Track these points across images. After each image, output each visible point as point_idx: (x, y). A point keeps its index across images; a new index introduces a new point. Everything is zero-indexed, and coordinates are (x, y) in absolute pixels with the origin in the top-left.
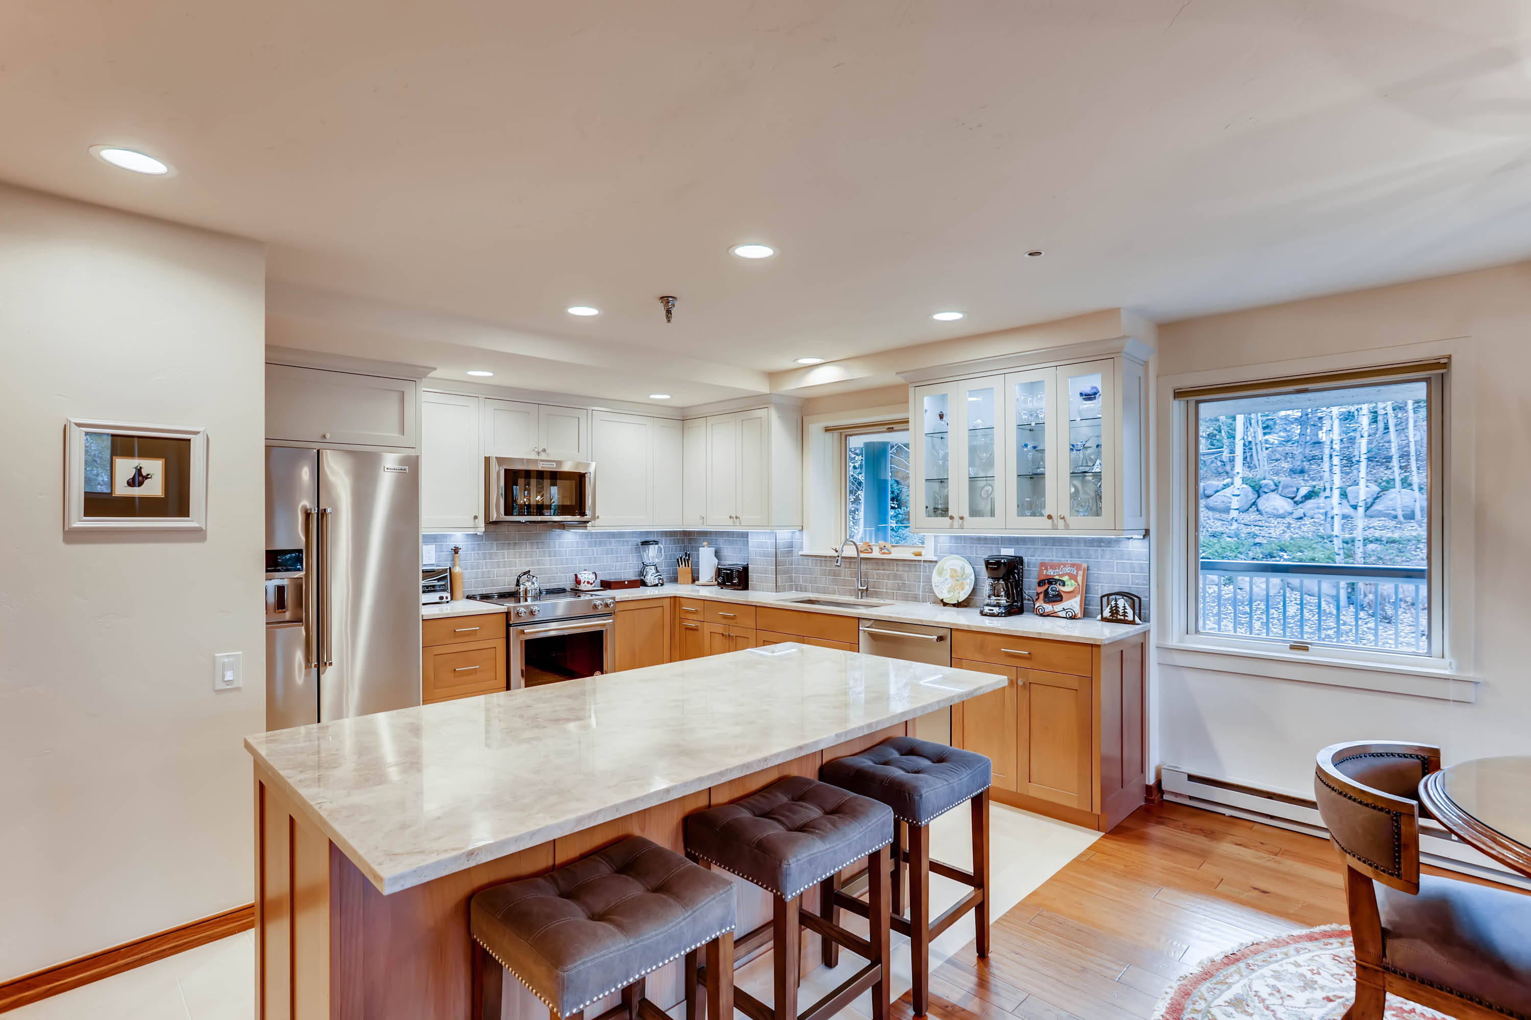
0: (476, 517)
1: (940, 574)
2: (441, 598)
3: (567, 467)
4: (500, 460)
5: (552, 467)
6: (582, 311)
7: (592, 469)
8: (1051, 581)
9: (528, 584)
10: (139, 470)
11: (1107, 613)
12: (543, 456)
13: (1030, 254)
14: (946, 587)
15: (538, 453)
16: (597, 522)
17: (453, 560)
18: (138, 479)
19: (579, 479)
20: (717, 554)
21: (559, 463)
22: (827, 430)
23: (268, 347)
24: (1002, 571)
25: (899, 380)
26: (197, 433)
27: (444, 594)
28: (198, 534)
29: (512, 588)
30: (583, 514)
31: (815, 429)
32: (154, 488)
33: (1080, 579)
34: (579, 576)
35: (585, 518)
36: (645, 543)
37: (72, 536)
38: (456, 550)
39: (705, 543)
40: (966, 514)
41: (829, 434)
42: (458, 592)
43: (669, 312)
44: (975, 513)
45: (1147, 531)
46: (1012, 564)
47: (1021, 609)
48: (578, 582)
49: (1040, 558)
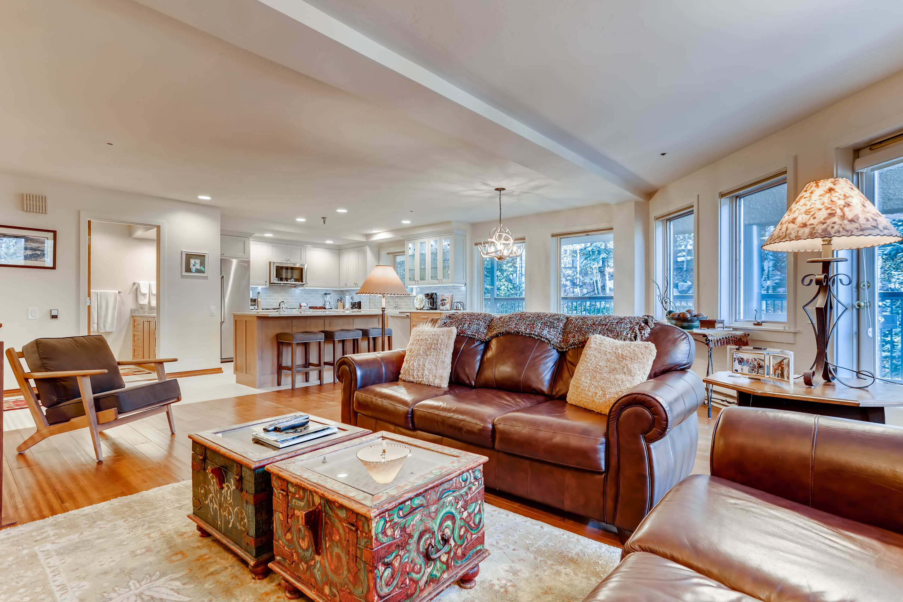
0: (266, 282)
1: (417, 300)
3: (298, 266)
4: (274, 263)
5: (292, 266)
6: (301, 220)
7: (306, 267)
8: (443, 300)
9: (283, 305)
10: (195, 262)
11: (455, 308)
12: (289, 262)
14: (418, 304)
15: (287, 261)
16: (308, 285)
17: (258, 296)
18: (195, 264)
19: (301, 270)
20: (352, 298)
21: (295, 264)
22: (388, 254)
23: (221, 230)
24: (429, 297)
25: (402, 238)
26: (207, 254)
27: (255, 307)
28: (206, 278)
29: (278, 307)
30: (302, 282)
31: (383, 253)
32: (198, 267)
33: (449, 298)
34: (301, 304)
35: (303, 283)
36: (326, 294)
37: (183, 277)
38: (259, 293)
39: (347, 294)
40: (419, 280)
41: (389, 255)
42: (260, 308)
43: (324, 221)
44: (421, 279)
45: (466, 284)
46: (432, 294)
47: (436, 309)
48: (301, 306)
49: (441, 294)
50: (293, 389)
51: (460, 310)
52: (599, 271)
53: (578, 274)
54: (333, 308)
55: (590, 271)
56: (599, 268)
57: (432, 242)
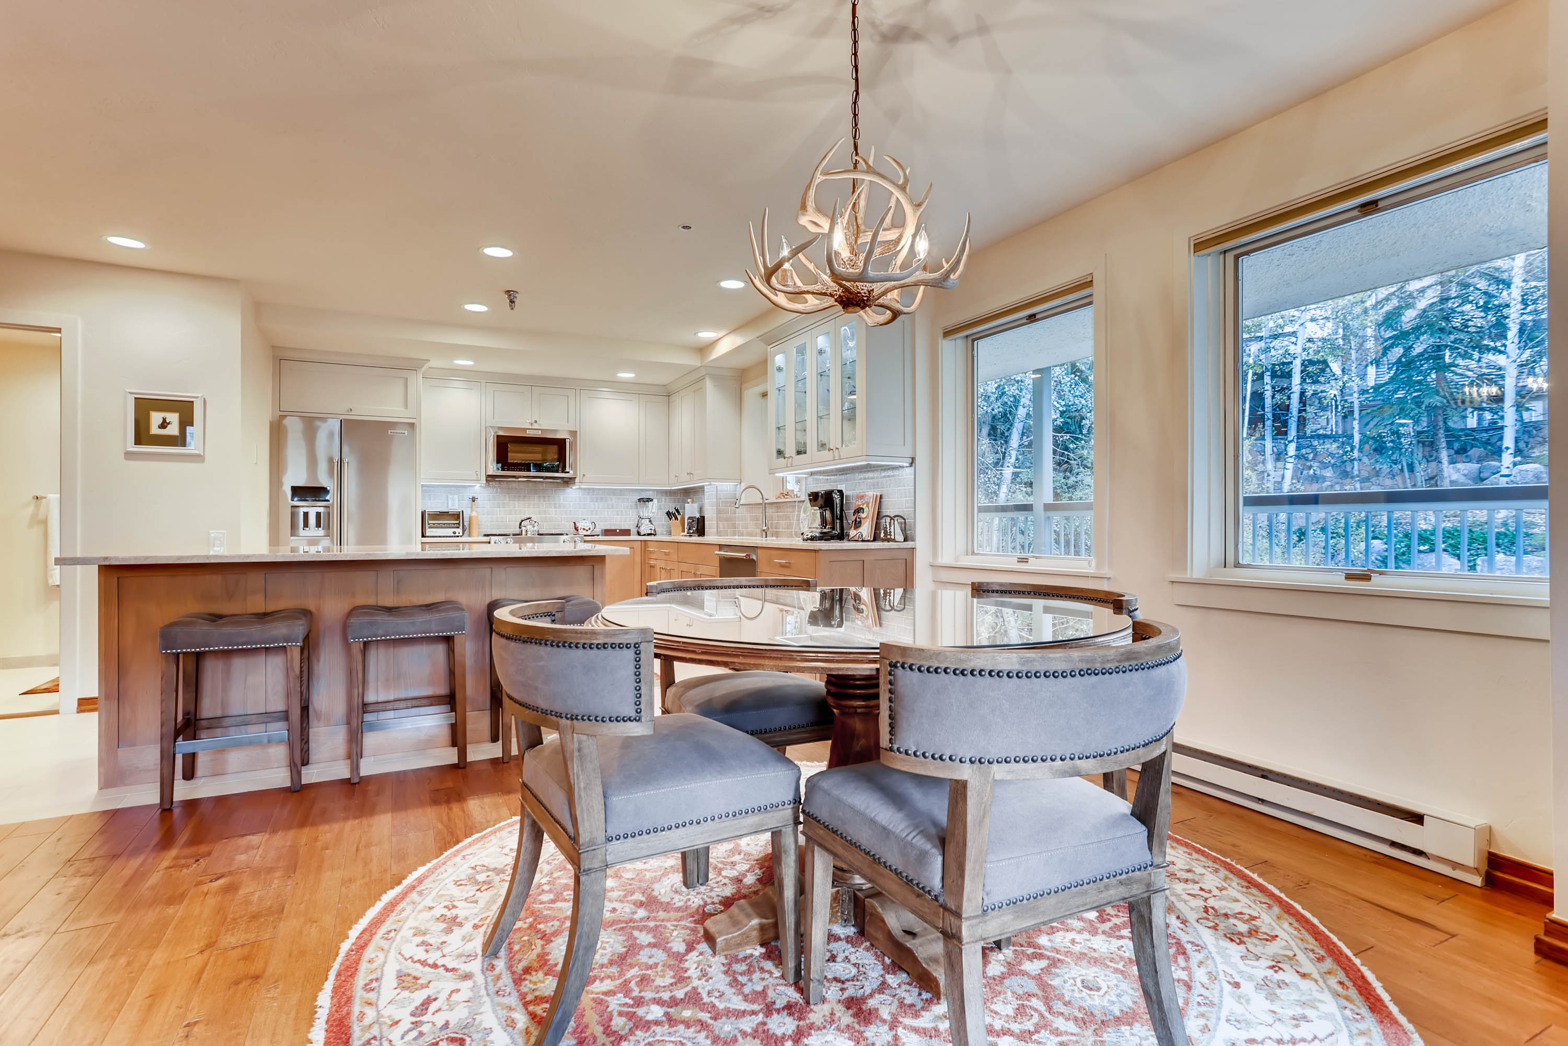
0: (477, 471)
2: (454, 533)
4: (493, 428)
5: (537, 434)
6: (476, 308)
9: (531, 527)
10: (164, 420)
11: (882, 534)
12: (536, 426)
13: (684, 227)
15: (532, 424)
16: (581, 479)
17: (471, 507)
18: (164, 425)
19: (559, 443)
21: (544, 431)
24: (820, 501)
26: (197, 397)
27: (457, 530)
28: (199, 459)
30: (566, 472)
32: (173, 430)
33: (873, 505)
34: (577, 524)
35: (568, 475)
36: (638, 500)
37: (129, 455)
38: (472, 499)
39: (689, 500)
40: (795, 453)
42: (475, 531)
43: (512, 302)
44: (799, 453)
45: (913, 459)
46: (828, 495)
47: (841, 537)
48: (576, 529)
49: (857, 492)
50: (166, 807)
51: (894, 540)
52: (1419, 442)
53: (1356, 451)
54: (658, 531)
55: (1392, 441)
56: (1419, 433)
57: (822, 342)
